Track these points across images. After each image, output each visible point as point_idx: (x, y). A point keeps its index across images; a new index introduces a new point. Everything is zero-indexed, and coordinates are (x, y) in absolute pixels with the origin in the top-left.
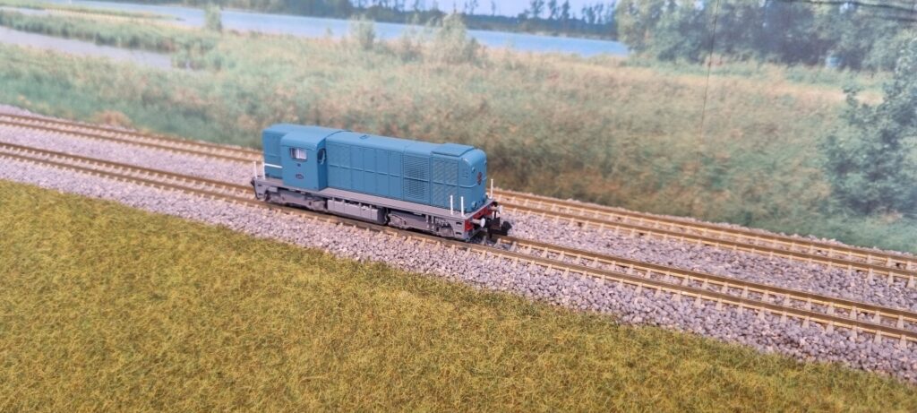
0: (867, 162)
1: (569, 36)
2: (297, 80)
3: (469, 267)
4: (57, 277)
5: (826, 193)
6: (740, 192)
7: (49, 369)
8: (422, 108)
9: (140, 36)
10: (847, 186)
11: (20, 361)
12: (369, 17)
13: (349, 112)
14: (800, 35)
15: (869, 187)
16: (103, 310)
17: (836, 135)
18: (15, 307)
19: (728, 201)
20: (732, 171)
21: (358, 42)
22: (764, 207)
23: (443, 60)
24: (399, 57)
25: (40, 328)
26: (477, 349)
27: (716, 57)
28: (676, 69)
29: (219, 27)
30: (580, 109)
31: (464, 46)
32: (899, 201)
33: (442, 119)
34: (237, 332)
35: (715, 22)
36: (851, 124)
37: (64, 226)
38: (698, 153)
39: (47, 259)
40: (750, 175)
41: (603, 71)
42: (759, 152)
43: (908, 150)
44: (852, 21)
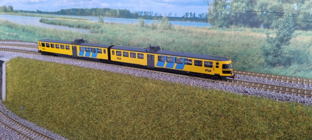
0: (273, 53)
1: (195, 22)
2: (123, 35)
3: (168, 78)
4: (62, 84)
5: (263, 61)
6: (241, 62)
7: (61, 106)
8: (157, 42)
9: (81, 24)
10: (269, 59)
11: (53, 105)
12: (143, 18)
13: (137, 44)
14: (254, 20)
15: (274, 59)
16: (75, 91)
17: (265, 45)
18: (51, 92)
19: (238, 64)
20: (239, 56)
21: (140, 25)
22: (248, 66)
23: (163, 29)
24: (151, 29)
25: (58, 96)
26: (169, 96)
27: (233, 26)
28: (223, 30)
29: (103, 22)
30: (199, 41)
31: (168, 25)
32: (282, 63)
33: (162, 45)
34: (109, 95)
35: (232, 17)
36: (268, 43)
37: (64, 71)
38: (230, 52)
39: (60, 80)
40: (243, 57)
41: (204, 31)
42: (246, 51)
43: (283, 49)
44: (267, 16)
